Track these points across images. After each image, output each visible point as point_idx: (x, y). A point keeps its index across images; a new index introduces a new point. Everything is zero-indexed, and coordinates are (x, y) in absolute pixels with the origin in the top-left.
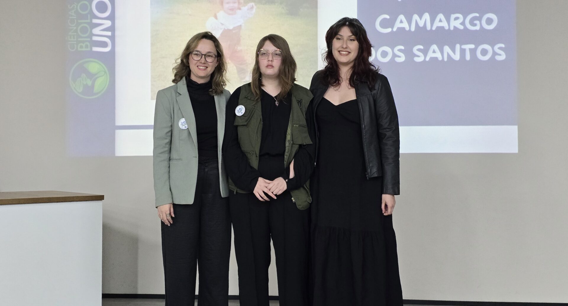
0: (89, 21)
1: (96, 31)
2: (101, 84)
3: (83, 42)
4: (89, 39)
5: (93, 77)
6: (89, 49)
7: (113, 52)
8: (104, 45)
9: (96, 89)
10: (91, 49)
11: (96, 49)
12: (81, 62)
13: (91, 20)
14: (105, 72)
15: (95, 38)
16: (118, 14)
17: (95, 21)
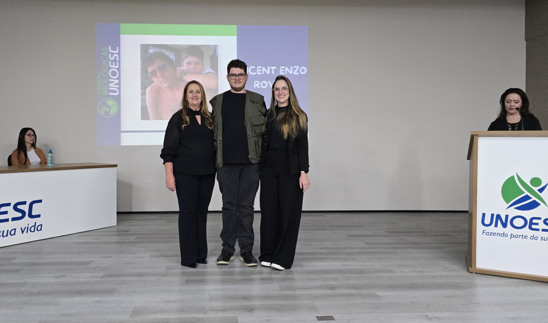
0: (107, 80)
1: (111, 85)
2: (113, 110)
3: (104, 90)
4: (107, 89)
5: (109, 107)
6: (107, 94)
7: (119, 96)
8: (115, 92)
9: (111, 113)
10: (109, 93)
11: (111, 94)
12: (103, 100)
13: (108, 80)
14: (116, 105)
15: (110, 89)
16: (122, 77)
17: (110, 80)
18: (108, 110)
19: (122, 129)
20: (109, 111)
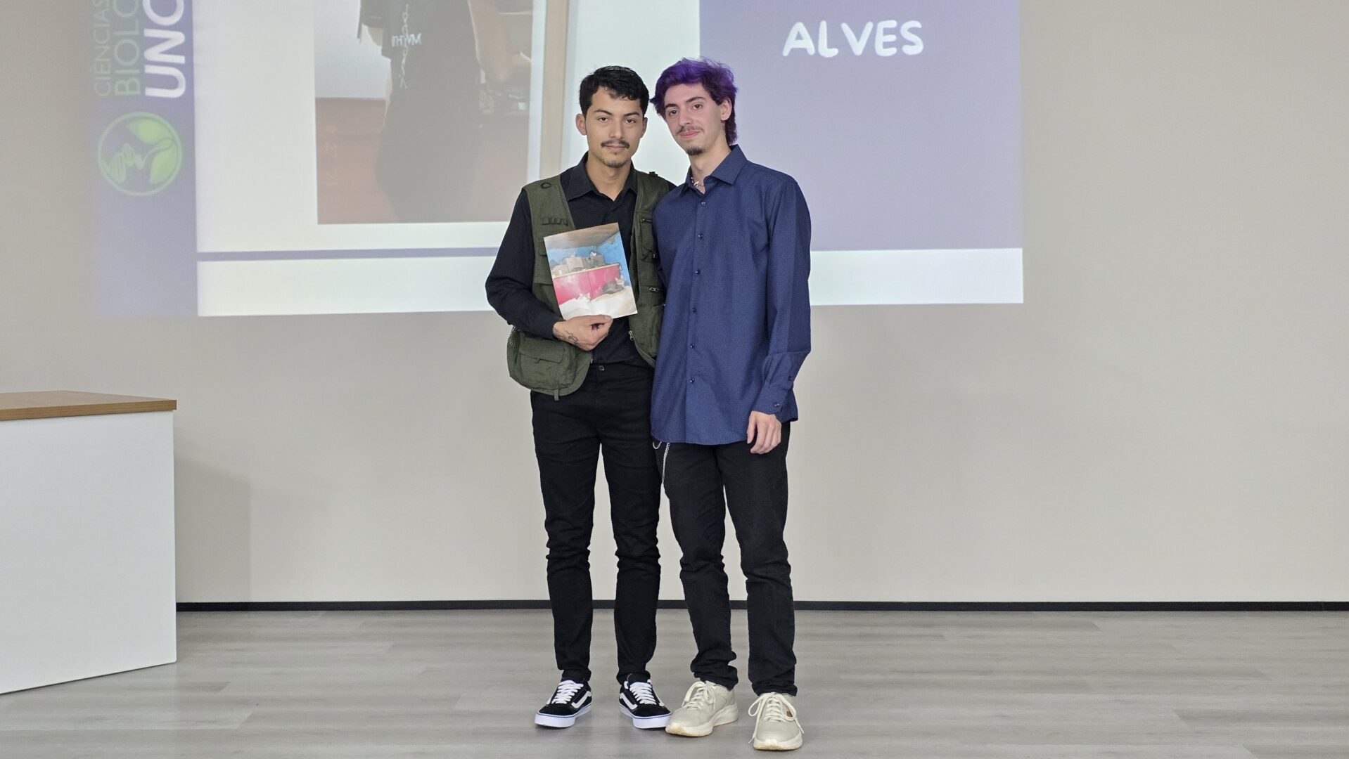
0: (136, 33)
1: (153, 54)
2: (164, 164)
3: (125, 77)
4: (138, 71)
5: (146, 149)
6: (138, 92)
7: (189, 98)
8: (171, 83)
9: (156, 175)
10: (143, 91)
11: (153, 92)
12: (122, 119)
13: (142, 32)
14: (173, 141)
15: (150, 70)
16: (198, 17)
17: (150, 33)
18: (140, 162)
19: (204, 246)
20: (148, 170)
